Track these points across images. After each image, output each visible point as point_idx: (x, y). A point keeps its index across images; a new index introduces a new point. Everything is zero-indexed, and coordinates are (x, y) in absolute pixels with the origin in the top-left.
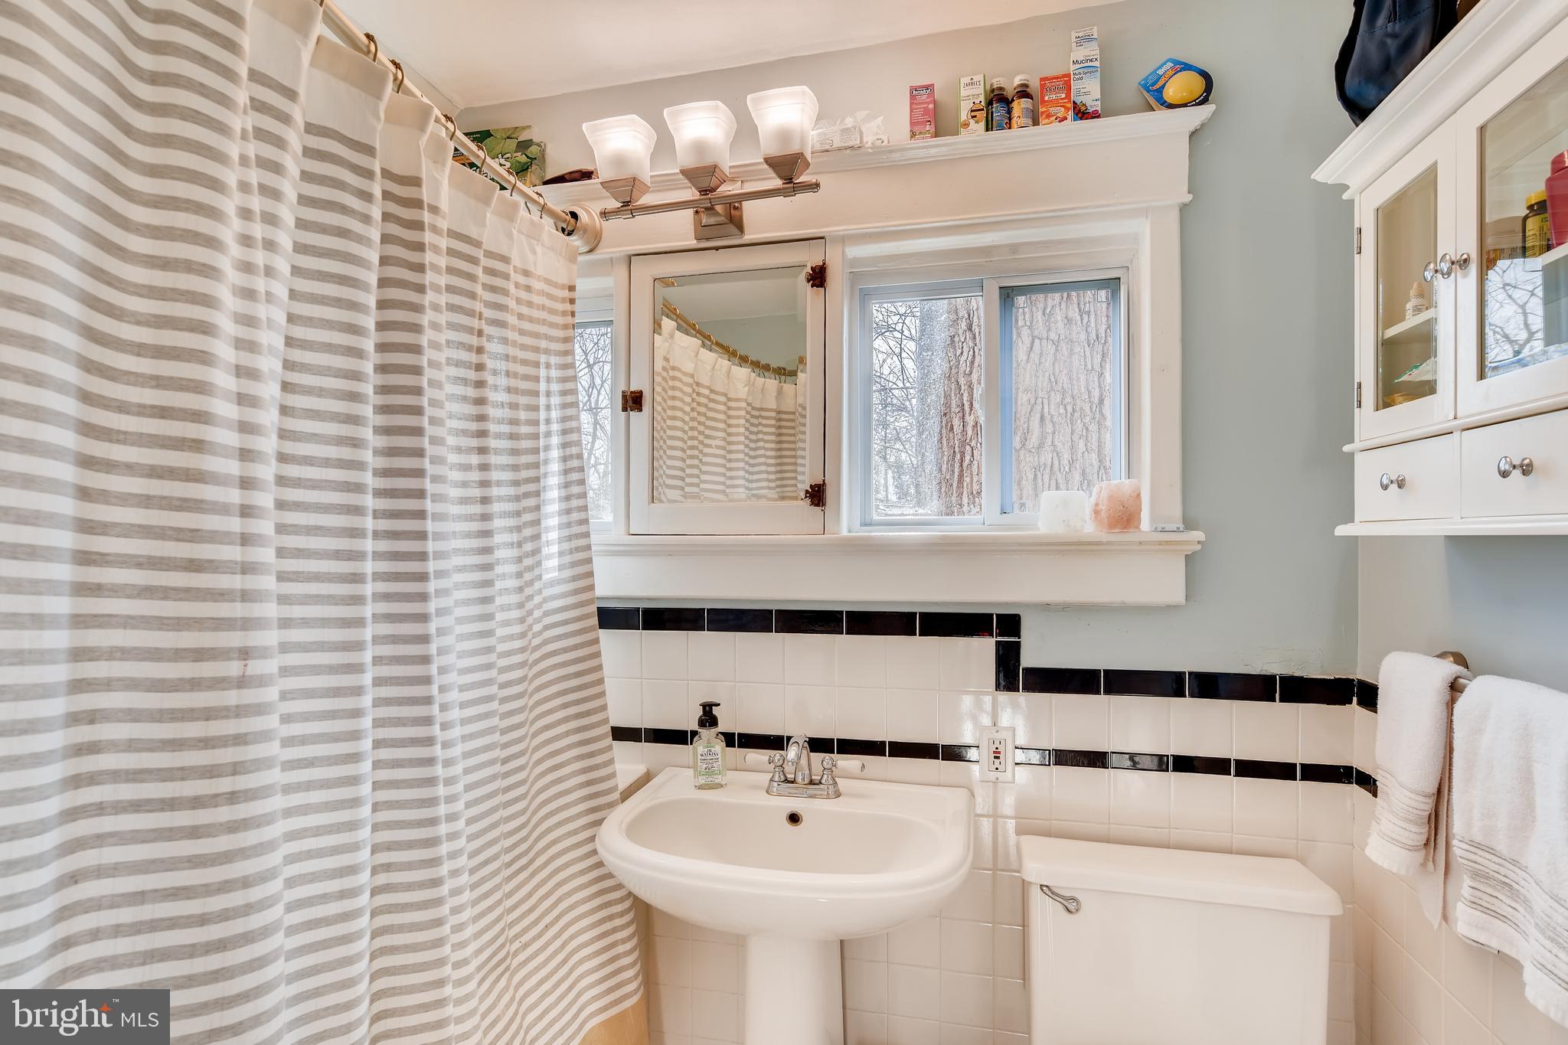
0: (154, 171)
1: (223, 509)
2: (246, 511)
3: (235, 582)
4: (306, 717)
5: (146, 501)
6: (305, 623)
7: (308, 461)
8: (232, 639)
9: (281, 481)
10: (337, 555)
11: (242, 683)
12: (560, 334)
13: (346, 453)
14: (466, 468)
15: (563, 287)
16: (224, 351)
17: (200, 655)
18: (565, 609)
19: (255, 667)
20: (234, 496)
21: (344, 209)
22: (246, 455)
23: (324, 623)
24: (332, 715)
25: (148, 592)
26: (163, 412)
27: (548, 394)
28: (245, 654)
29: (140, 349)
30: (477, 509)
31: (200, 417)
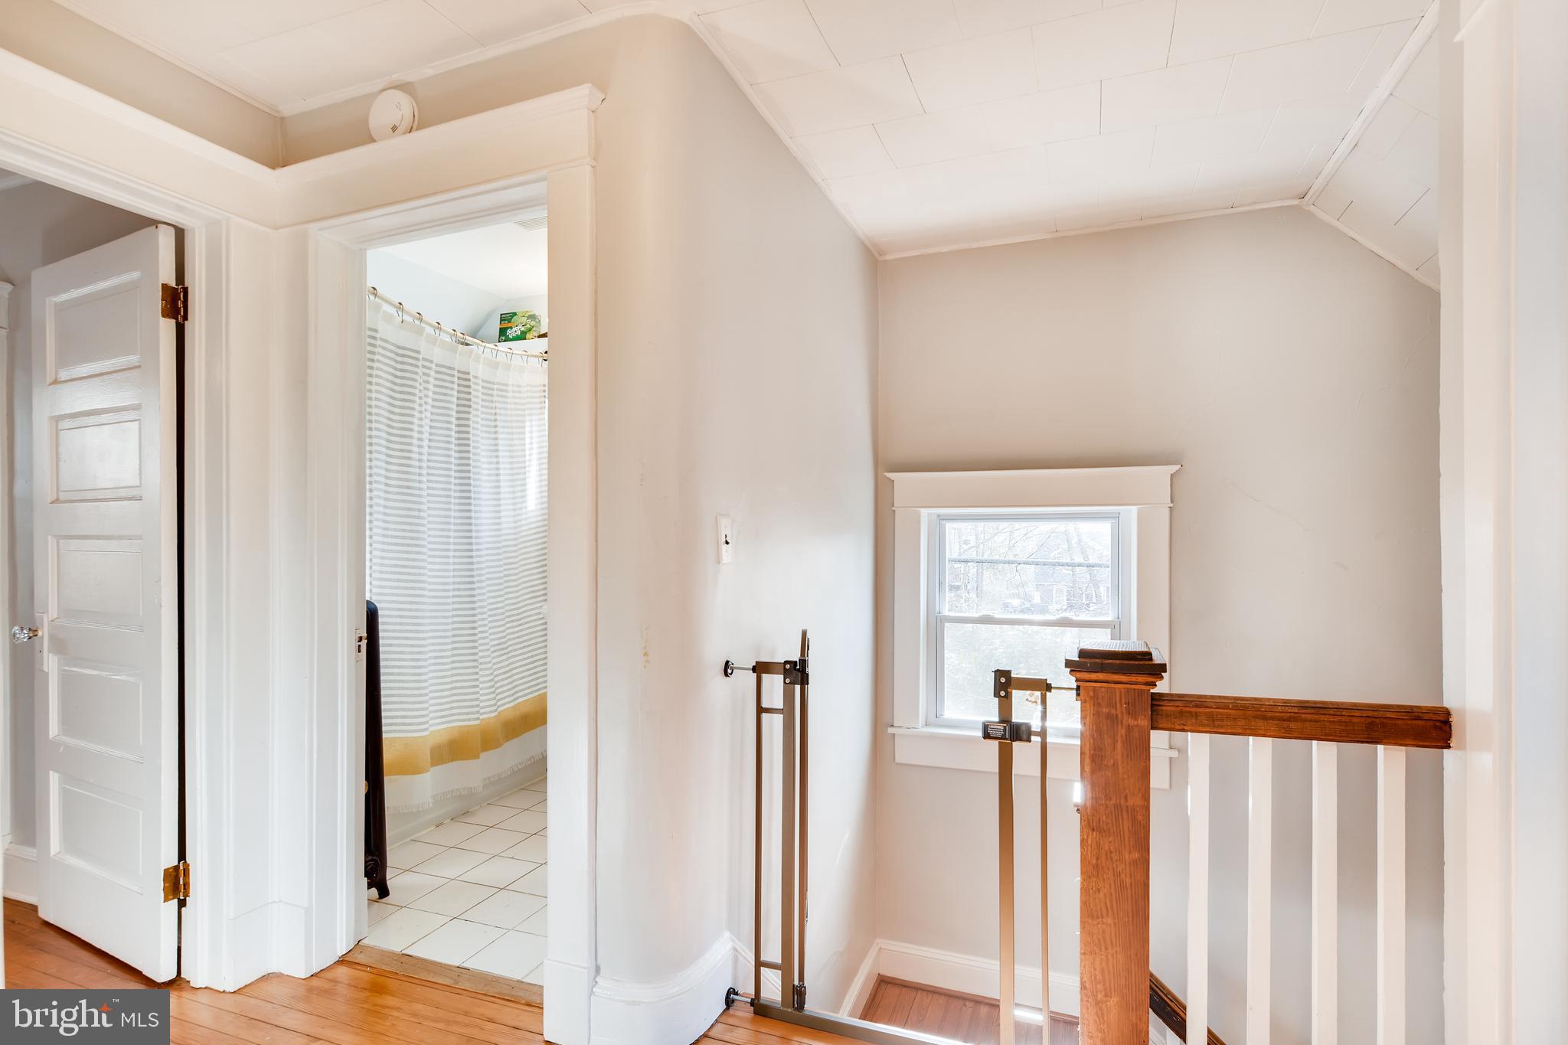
0: (401, 392)
1: (415, 474)
2: (420, 468)
3: (417, 492)
4: (434, 536)
5: (398, 472)
6: (434, 509)
7: (436, 461)
8: (416, 506)
9: (428, 467)
10: (443, 489)
11: (419, 517)
12: (539, 406)
13: (447, 459)
14: (490, 463)
15: (540, 385)
16: (415, 428)
17: (409, 509)
18: (538, 521)
19: (422, 514)
20: (417, 464)
21: (447, 388)
22: (420, 454)
23: (440, 509)
24: (441, 537)
25: (398, 493)
26: (402, 451)
27: (531, 432)
28: (419, 510)
29: (397, 435)
30: (494, 478)
31: (410, 451)
